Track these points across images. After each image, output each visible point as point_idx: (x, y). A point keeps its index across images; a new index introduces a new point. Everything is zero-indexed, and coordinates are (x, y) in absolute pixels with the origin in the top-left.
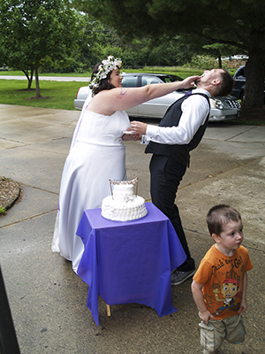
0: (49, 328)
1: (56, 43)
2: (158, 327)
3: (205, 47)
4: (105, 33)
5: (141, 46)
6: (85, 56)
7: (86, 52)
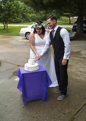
0: (8, 106)
1: (13, 13)
2: (43, 105)
3: (64, 14)
4: (30, 9)
5: (42, 14)
6: (24, 17)
7: (24, 16)
